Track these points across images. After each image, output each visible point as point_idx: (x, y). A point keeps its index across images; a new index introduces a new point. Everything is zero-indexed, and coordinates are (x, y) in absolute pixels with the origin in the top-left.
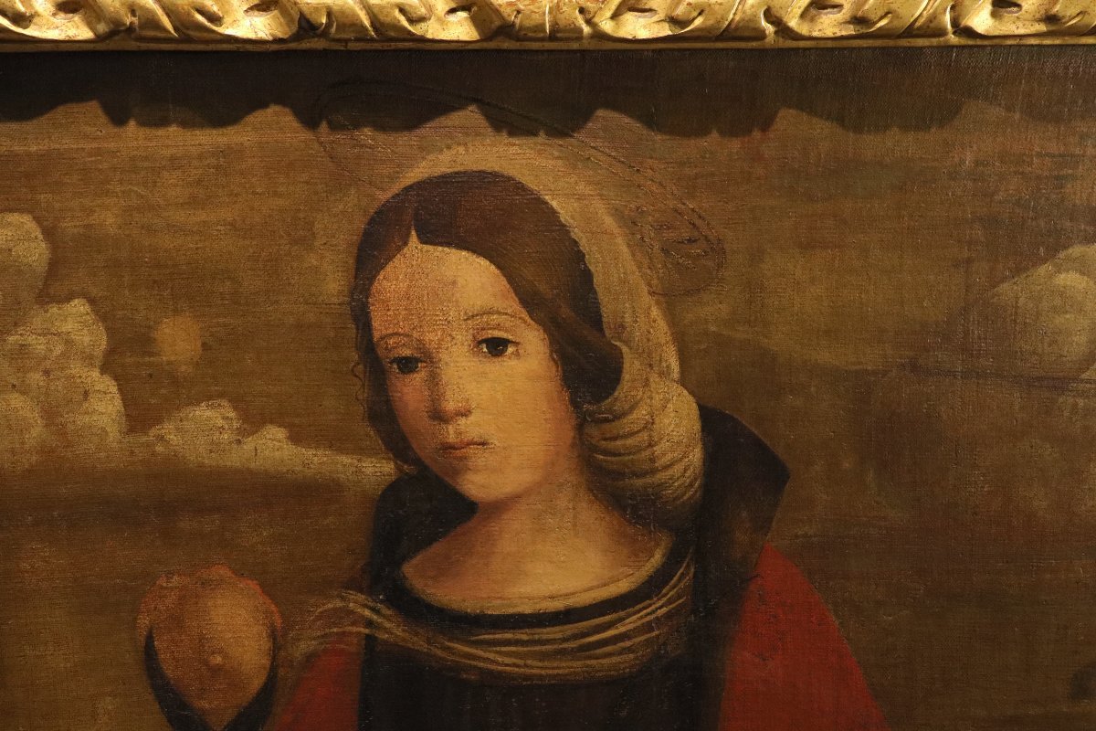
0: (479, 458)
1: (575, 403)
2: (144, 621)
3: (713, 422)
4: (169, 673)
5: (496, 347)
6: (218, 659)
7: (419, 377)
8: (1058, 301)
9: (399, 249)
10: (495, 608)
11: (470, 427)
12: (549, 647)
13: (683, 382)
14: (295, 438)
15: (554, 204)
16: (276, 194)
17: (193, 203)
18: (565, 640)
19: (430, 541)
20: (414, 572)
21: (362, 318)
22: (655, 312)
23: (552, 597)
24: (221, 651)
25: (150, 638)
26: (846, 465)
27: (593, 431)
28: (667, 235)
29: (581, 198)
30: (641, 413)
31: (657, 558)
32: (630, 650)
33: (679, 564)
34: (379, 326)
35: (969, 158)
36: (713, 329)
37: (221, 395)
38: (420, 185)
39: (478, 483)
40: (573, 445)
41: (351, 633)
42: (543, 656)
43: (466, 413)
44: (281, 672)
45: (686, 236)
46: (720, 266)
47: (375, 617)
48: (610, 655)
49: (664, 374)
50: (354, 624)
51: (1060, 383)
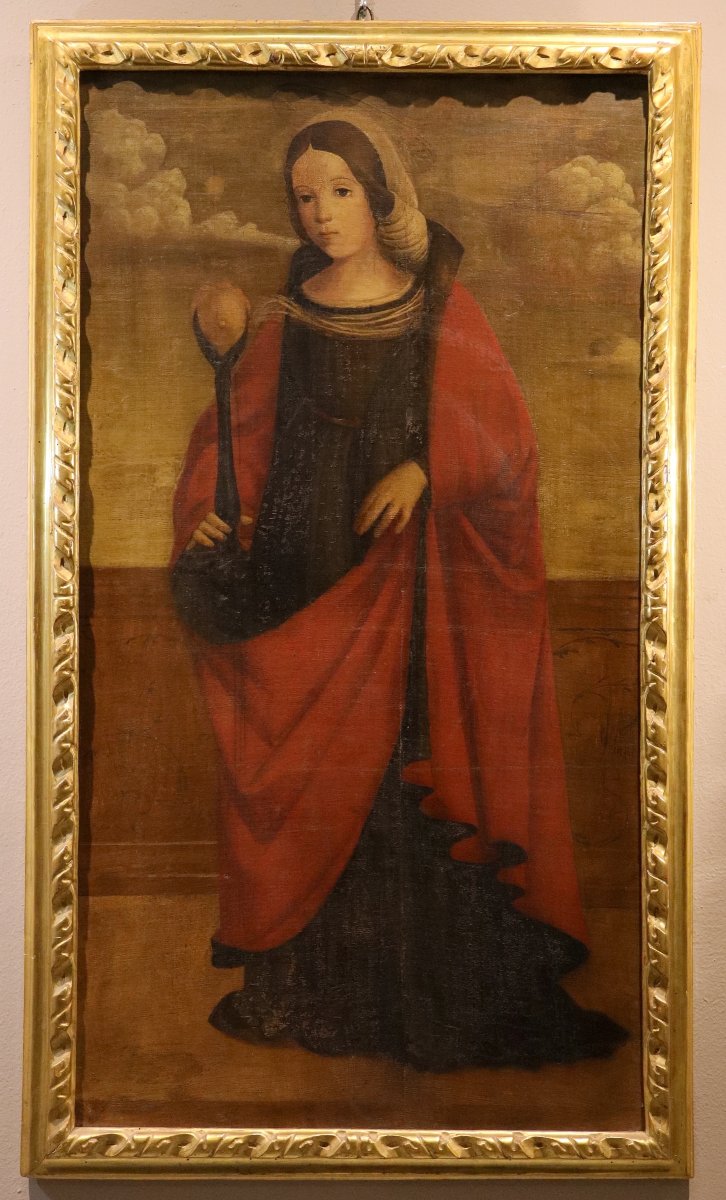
0: (335, 239)
1: (375, 218)
2: (194, 305)
3: (432, 227)
4: (203, 329)
5: (343, 192)
6: (223, 323)
7: (311, 203)
8: (574, 179)
9: (305, 151)
10: (341, 305)
11: (331, 226)
12: (363, 324)
13: (420, 209)
14: (260, 228)
15: (367, 135)
16: (256, 128)
17: (224, 131)
18: (371, 320)
19: (314, 273)
20: (307, 288)
21: (289, 180)
22: (408, 180)
23: (364, 301)
24: (226, 320)
25: (196, 312)
26: (488, 247)
27: (382, 228)
28: (413, 148)
29: (378, 132)
30: (402, 222)
31: (409, 285)
32: (397, 326)
33: (418, 288)
34: (295, 183)
35: (535, 119)
36: (432, 187)
37: (231, 209)
38: (314, 126)
39: (333, 251)
40: (374, 235)
41: (279, 314)
42: (361, 327)
43: (329, 220)
44: (250, 330)
45: (420, 148)
46: (434, 162)
47: (290, 307)
48: (388, 328)
49: (412, 205)
50: (281, 309)
51: (577, 214)
